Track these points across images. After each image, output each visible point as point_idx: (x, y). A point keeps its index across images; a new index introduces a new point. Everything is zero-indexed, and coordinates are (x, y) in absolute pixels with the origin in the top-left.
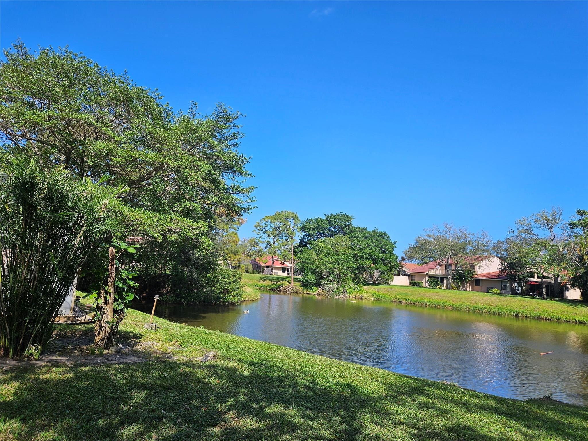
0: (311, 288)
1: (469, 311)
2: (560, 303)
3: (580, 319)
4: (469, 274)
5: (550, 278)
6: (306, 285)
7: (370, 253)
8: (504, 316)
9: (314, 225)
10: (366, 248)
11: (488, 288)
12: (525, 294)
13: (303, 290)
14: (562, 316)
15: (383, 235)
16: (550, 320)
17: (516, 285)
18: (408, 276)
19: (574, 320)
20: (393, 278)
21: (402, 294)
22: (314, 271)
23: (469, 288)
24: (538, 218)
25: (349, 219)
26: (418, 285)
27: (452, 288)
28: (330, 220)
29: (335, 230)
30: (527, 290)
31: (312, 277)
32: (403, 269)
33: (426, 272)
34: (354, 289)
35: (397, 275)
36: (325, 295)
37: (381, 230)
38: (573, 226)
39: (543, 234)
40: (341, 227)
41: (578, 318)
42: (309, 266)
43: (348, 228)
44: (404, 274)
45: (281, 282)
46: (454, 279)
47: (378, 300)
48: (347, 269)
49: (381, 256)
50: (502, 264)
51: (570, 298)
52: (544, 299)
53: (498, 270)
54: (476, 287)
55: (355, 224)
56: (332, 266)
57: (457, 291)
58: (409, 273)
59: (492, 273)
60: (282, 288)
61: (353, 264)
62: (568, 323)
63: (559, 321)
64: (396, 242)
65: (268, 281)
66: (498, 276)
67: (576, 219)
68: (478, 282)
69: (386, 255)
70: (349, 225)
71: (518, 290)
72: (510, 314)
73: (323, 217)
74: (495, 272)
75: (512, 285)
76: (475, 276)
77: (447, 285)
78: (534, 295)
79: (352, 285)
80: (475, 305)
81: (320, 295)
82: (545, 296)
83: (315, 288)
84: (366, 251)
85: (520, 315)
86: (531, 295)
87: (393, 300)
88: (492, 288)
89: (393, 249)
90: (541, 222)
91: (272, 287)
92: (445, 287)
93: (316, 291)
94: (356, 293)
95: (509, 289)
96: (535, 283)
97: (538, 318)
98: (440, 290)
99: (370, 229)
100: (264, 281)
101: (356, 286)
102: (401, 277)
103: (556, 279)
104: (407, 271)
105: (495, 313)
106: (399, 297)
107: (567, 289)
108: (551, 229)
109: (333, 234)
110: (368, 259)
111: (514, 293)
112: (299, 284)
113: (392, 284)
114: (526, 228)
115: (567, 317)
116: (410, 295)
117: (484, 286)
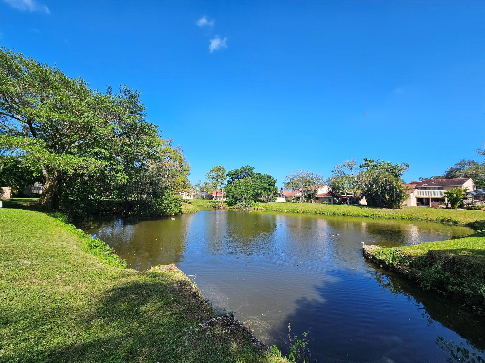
0: (232, 206)
1: (310, 213)
2: (355, 206)
3: (365, 214)
4: (313, 194)
5: (352, 195)
6: (230, 204)
7: (262, 186)
8: (327, 215)
9: (234, 172)
10: (260, 184)
11: (322, 201)
12: (340, 203)
13: (228, 206)
14: (356, 213)
15: (269, 177)
16: (350, 215)
17: (336, 199)
18: (285, 197)
19: (362, 215)
20: (277, 199)
21: (278, 206)
22: (233, 197)
23: (313, 201)
24: (345, 164)
25: (252, 169)
26: (289, 201)
27: (304, 202)
28: (242, 170)
29: (245, 175)
30: (341, 201)
31: (232, 200)
32: (283, 194)
33: (293, 194)
34: (254, 205)
35: (279, 197)
36: (239, 209)
37: (269, 174)
38: (361, 167)
39: (347, 172)
40: (248, 173)
41: (364, 214)
42: (230, 194)
43: (252, 174)
44: (283, 196)
45: (218, 203)
46: (305, 197)
47: (266, 210)
48: (250, 195)
49: (267, 187)
50: (329, 188)
51: (362, 204)
52: (348, 205)
53: (327, 192)
54: (317, 201)
55: (255, 171)
56: (242, 193)
57: (307, 204)
58: (285, 196)
59: (324, 193)
60: (218, 206)
61: (253, 192)
62: (359, 217)
63: (354, 216)
64: (276, 180)
65: (212, 203)
66: (327, 195)
67: (363, 163)
68: (317, 198)
69: (270, 187)
70: (251, 172)
71: (337, 201)
72: (330, 214)
73: (239, 169)
74: (325, 193)
75: (334, 199)
76: (316, 195)
77: (302, 201)
78: (344, 203)
79: (253, 202)
80: (313, 210)
81: (236, 208)
82: (348, 203)
83: (235, 205)
84: (260, 185)
85: (335, 214)
86: (343, 203)
87: (273, 209)
88: (324, 201)
89: (275, 183)
90: (347, 166)
91: (213, 205)
92: (301, 202)
93: (235, 207)
94: (256, 207)
95: (332, 201)
96: (344, 197)
97: (344, 215)
98: (298, 203)
99: (263, 174)
100: (210, 203)
101: (255, 203)
102: (281, 198)
103: (355, 194)
104: (284, 194)
105: (323, 214)
106: (276, 208)
107: (360, 200)
108: (351, 169)
109: (244, 177)
110: (261, 189)
111: (335, 203)
112: (226, 203)
113: (276, 201)
114: (339, 169)
115: (358, 214)
116: (282, 207)
117: (320, 200)
